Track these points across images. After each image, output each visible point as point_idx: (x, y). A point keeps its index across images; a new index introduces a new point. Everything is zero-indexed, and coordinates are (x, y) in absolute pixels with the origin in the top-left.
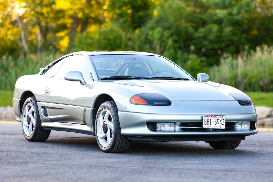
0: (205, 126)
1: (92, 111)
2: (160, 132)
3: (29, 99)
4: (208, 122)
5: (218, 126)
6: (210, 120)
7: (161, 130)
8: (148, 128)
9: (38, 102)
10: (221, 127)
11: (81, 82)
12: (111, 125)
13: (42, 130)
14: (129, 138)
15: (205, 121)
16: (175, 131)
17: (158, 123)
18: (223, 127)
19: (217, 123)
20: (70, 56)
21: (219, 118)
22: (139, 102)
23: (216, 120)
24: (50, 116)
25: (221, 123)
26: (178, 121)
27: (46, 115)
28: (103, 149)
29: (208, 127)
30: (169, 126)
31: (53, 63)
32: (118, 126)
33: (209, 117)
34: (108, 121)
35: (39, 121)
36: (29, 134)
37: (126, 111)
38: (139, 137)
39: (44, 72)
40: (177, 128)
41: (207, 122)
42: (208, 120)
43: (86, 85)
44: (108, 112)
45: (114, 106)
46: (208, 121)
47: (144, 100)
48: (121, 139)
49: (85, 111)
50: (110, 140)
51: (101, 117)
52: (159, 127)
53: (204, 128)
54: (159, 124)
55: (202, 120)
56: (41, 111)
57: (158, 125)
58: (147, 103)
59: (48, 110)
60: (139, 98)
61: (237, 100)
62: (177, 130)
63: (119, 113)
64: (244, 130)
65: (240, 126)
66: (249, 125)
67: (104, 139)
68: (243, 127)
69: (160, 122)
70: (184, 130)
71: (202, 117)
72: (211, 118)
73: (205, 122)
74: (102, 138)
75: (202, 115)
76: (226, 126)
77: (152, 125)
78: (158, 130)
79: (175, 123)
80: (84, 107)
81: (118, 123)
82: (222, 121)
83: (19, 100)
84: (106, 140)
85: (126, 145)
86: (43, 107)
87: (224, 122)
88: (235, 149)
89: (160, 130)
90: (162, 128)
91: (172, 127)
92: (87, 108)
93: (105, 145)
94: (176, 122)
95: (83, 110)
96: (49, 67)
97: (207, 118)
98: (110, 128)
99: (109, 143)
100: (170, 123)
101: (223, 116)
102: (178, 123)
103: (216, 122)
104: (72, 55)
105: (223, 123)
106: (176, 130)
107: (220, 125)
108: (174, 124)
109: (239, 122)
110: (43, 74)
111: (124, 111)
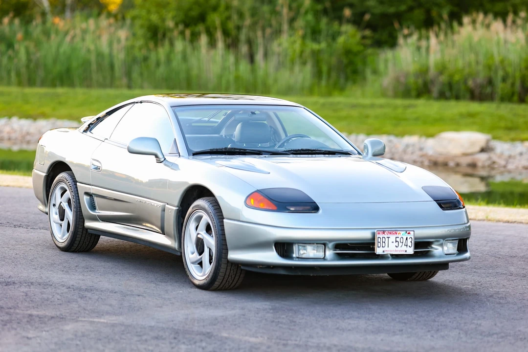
0: (379, 251)
1: (176, 212)
2: (299, 260)
3: (62, 175)
4: (384, 243)
5: (401, 250)
6: (387, 239)
7: (300, 256)
8: (277, 252)
9: (78, 184)
10: (406, 251)
11: (156, 156)
12: (211, 242)
13: (84, 232)
14: (242, 267)
15: (379, 241)
16: (324, 259)
17: (295, 244)
18: (411, 251)
19: (400, 244)
20: (137, 103)
21: (403, 234)
22: (262, 205)
23: (398, 239)
24: (99, 211)
25: (406, 244)
26: (330, 241)
27: (93, 207)
28: (197, 282)
29: (384, 252)
30: (313, 250)
31: (106, 113)
32: (223, 245)
33: (385, 233)
34: (205, 233)
35: (80, 218)
36: (62, 237)
37: (238, 219)
38: (260, 267)
39: (90, 127)
40: (330, 253)
41: (381, 242)
42: (384, 239)
43: (167, 163)
44: (206, 219)
45: (216, 207)
46: (384, 241)
47: (271, 201)
48: (229, 268)
49: (164, 210)
50: (208, 268)
51: (192, 225)
52: (297, 251)
53: (377, 254)
54: (297, 245)
55: (374, 239)
56: (85, 200)
57: (295, 248)
58: (275, 208)
59: (96, 199)
60: (262, 197)
61: (436, 201)
62: (329, 258)
63: (227, 222)
64: (446, 254)
65: (440, 249)
66: (457, 245)
67: (198, 264)
68: (445, 248)
69: (298, 243)
70: (341, 256)
71: (374, 234)
72: (389, 236)
73: (379, 244)
74: (193, 263)
75: (373, 231)
76: (415, 248)
77: (284, 247)
78: (294, 255)
79: (325, 245)
80: (162, 204)
81: (224, 239)
82: (409, 240)
83: (44, 174)
84: (202, 267)
85: (237, 278)
86: (87, 194)
87: (413, 242)
88: (430, 280)
89: (297, 256)
90: (302, 252)
91: (319, 252)
92: (167, 206)
93: (200, 275)
94: (328, 242)
95: (160, 210)
96: (99, 120)
97: (381, 236)
98: (208, 247)
99: (206, 273)
100: (317, 244)
101: (411, 232)
102: (330, 245)
103: (397, 242)
104: (141, 102)
105: (409, 244)
106: (326, 258)
107: (404, 248)
108: (323, 246)
109: (438, 241)
110: (88, 132)
111: (234, 220)
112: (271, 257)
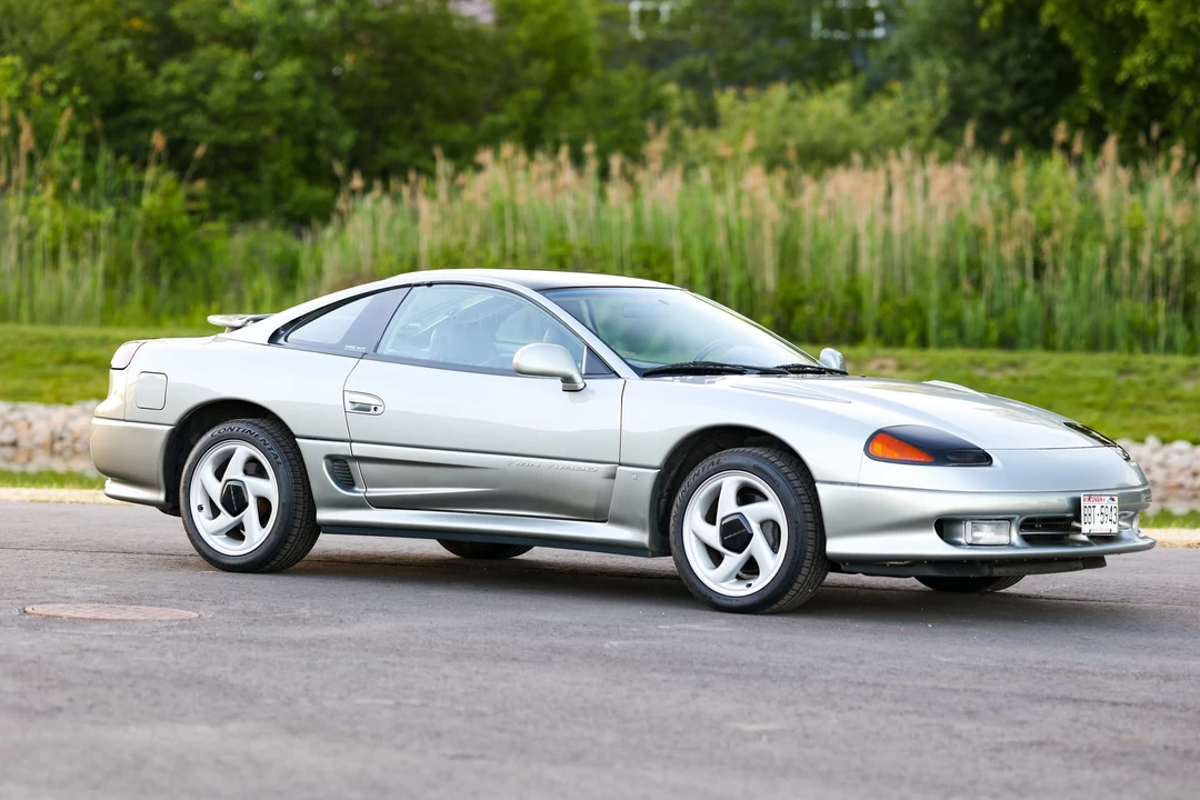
0: (1086, 530)
2: (970, 549)
4: (1090, 516)
5: (1106, 528)
6: (1092, 510)
7: (974, 542)
8: (939, 535)
9: (298, 441)
10: (1111, 530)
11: (567, 379)
16: (1010, 545)
17: (966, 520)
18: (1115, 529)
19: (1105, 518)
20: (418, 285)
21: (1107, 501)
22: (896, 455)
23: (1103, 510)
24: (368, 490)
25: (1111, 518)
26: (1021, 513)
27: (347, 481)
29: (1090, 531)
30: (992, 531)
33: (1091, 499)
37: (854, 482)
38: (891, 565)
40: (1015, 538)
41: (1087, 514)
46: (1090, 512)
47: (917, 448)
49: (613, 476)
52: (967, 534)
54: (969, 524)
57: (966, 527)
58: (928, 460)
60: (899, 442)
62: (1015, 542)
63: (823, 489)
69: (971, 520)
70: (1029, 541)
71: (1077, 502)
72: (1095, 503)
73: (1086, 517)
77: (945, 526)
78: (964, 542)
79: (1010, 520)
80: (603, 466)
83: (166, 428)
86: (330, 458)
87: (1117, 514)
89: (969, 541)
90: (977, 535)
91: (1000, 533)
92: (620, 468)
94: (1017, 516)
95: (599, 475)
97: (1087, 504)
100: (997, 520)
101: (1115, 498)
102: (1018, 520)
103: (1102, 515)
104: (427, 285)
105: (1114, 517)
106: (1011, 543)
107: (1109, 524)
108: (1007, 523)
109: (1125, 515)
110: (281, 341)
111: (843, 484)
112: (929, 544)
